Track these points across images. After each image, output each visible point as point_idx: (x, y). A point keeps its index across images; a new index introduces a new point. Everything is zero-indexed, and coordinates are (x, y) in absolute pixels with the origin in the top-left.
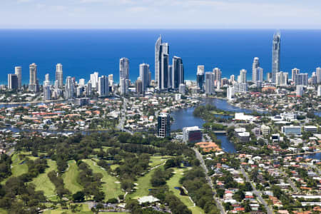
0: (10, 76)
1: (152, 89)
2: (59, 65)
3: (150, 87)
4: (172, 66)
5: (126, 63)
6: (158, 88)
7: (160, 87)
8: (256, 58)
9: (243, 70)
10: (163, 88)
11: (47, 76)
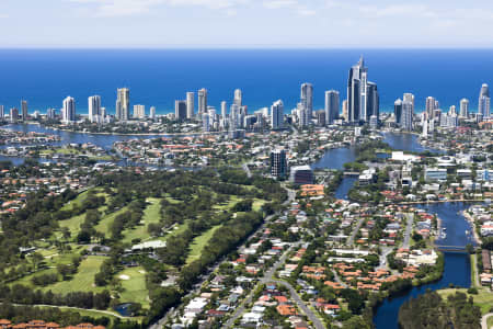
0: (177, 103)
1: (340, 122)
2: (237, 92)
3: (337, 118)
4: (364, 94)
5: (309, 90)
6: (347, 120)
7: (350, 119)
8: (485, 85)
9: (464, 100)
10: (353, 120)
11: (223, 103)
